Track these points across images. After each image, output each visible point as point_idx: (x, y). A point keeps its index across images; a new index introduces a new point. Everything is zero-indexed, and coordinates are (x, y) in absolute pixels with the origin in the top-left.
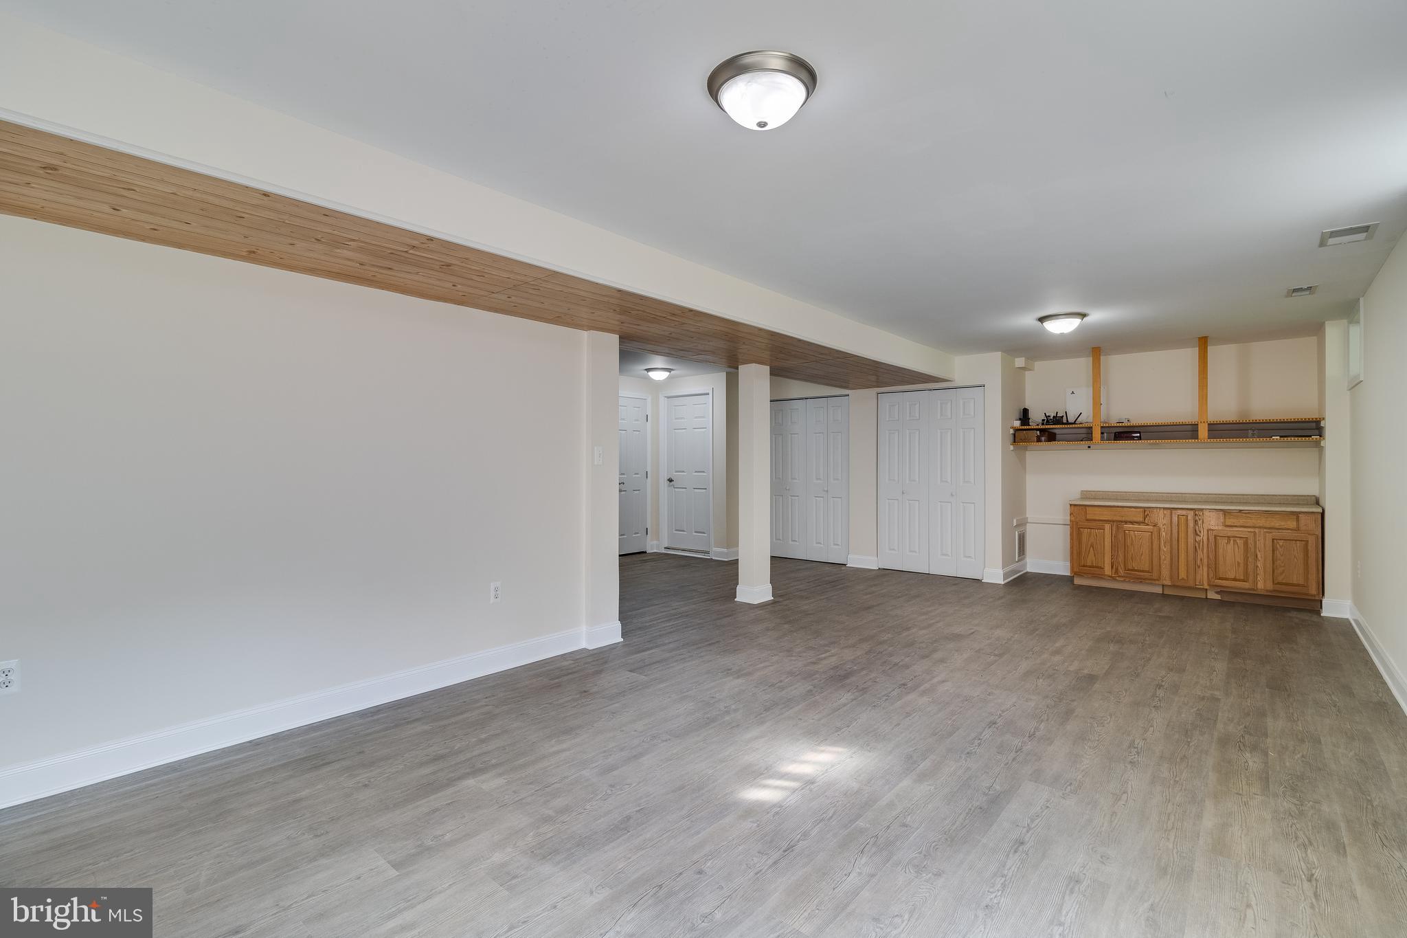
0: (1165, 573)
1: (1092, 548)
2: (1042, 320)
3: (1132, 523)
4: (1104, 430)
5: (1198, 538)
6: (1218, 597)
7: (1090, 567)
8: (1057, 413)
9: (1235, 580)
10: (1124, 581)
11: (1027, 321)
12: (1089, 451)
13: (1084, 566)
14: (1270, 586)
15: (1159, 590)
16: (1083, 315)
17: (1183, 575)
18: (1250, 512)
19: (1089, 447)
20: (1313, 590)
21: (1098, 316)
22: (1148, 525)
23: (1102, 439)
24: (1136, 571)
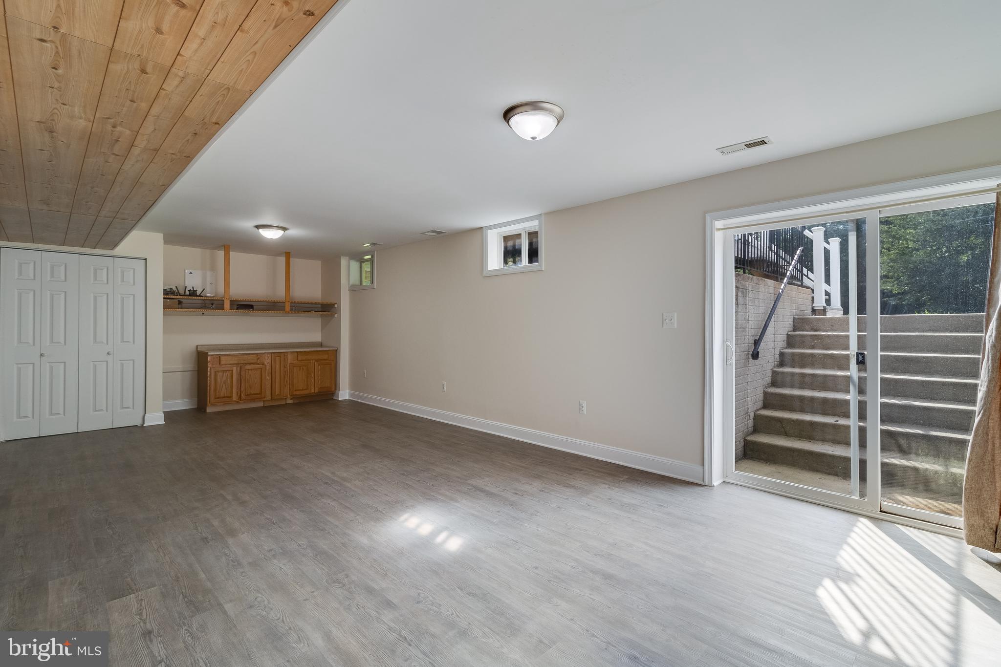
0: (268, 393)
1: (224, 385)
2: (258, 227)
3: (250, 364)
4: (232, 302)
5: (285, 369)
6: (291, 401)
7: (223, 397)
8: (193, 287)
9: (302, 390)
10: (244, 402)
11: (247, 225)
12: (204, 317)
13: (218, 398)
14: (317, 391)
15: (261, 404)
16: (284, 229)
17: (277, 392)
18: (309, 352)
19: (203, 314)
20: (333, 389)
21: (294, 232)
22: (259, 364)
23: (231, 308)
24: (253, 394)
